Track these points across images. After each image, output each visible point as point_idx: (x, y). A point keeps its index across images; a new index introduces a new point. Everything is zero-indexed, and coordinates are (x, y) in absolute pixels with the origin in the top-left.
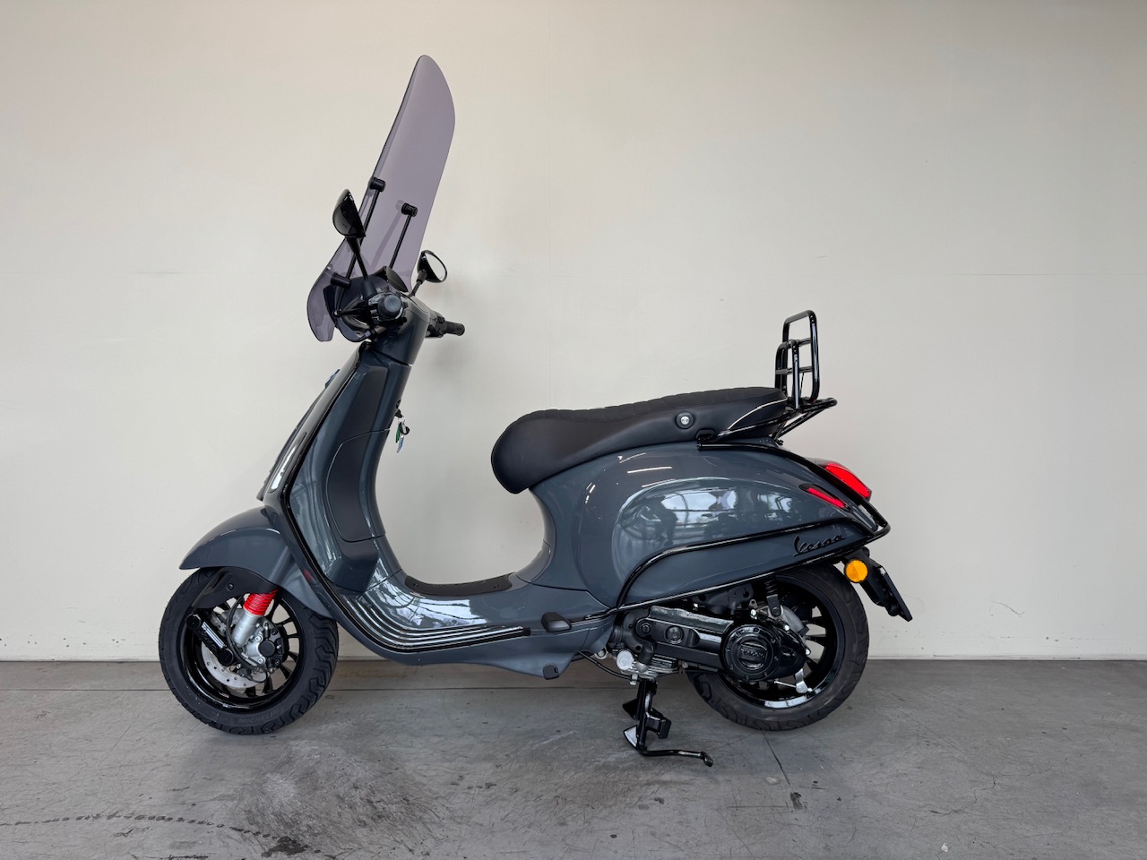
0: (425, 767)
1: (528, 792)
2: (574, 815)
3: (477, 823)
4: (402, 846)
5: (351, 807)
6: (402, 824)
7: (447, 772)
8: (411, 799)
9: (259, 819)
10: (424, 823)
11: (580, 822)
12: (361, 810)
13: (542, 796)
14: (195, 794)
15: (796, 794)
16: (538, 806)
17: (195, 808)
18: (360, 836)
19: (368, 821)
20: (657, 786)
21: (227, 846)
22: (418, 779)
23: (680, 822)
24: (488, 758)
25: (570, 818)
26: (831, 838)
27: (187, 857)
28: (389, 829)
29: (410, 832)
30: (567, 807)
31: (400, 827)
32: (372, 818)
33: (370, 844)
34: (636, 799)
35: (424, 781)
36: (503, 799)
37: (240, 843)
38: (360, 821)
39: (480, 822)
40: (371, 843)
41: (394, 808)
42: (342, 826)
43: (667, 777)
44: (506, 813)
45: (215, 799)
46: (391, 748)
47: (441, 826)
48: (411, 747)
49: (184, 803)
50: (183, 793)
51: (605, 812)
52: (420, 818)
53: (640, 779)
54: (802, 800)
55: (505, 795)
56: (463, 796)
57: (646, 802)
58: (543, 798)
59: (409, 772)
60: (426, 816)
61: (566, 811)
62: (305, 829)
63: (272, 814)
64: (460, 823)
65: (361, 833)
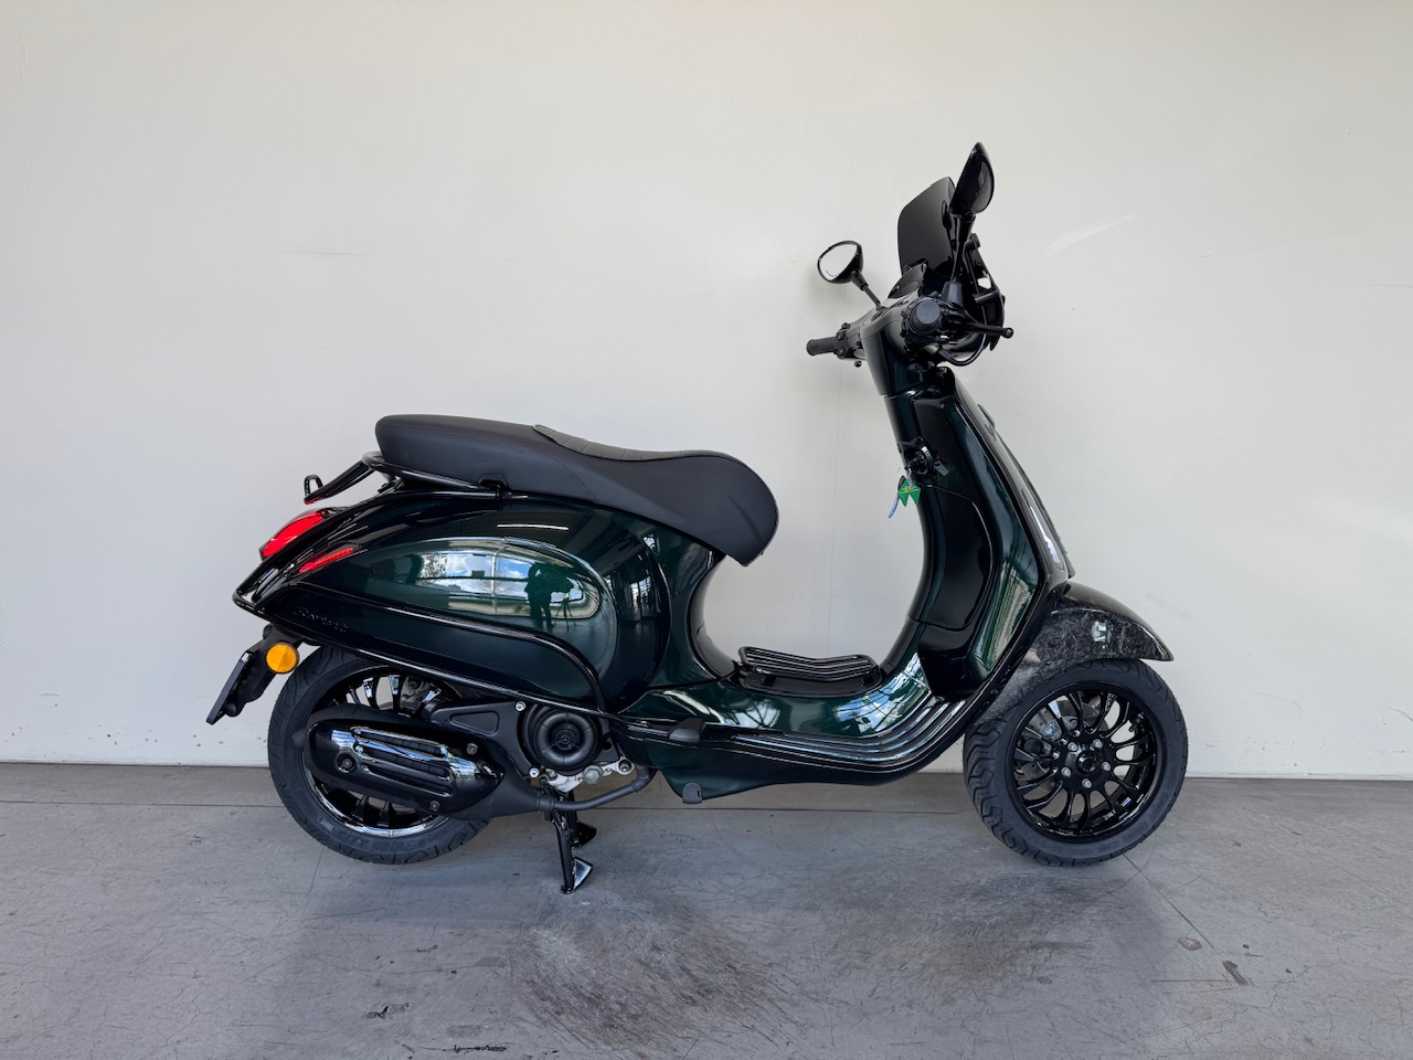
0: (734, 920)
1: (885, 958)
2: (961, 991)
3: (841, 1001)
4: (756, 1034)
5: (664, 977)
6: (743, 1002)
7: (767, 927)
8: (736, 965)
9: (549, 993)
10: (771, 1000)
11: (973, 1000)
12: (679, 982)
13: (905, 963)
14: (448, 956)
15: (1229, 963)
16: (907, 977)
17: (457, 977)
18: (694, 1018)
19: (696, 997)
20: (1046, 952)
21: (524, 1032)
22: (733, 936)
23: (1100, 1001)
24: (808, 908)
25: (957, 994)
26: (1307, 1026)
27: (478, 1049)
28: (728, 1009)
29: (758, 1014)
30: (947, 979)
31: (742, 1006)
32: (699, 993)
33: (712, 1030)
34: (1029, 969)
35: (741, 939)
36: (859, 968)
37: (539, 1027)
38: (683, 996)
39: (844, 1000)
40: (714, 1029)
41: (721, 979)
42: (664, 1004)
43: (1052, 937)
44: (872, 987)
45: (478, 964)
46: (678, 893)
47: (795, 1004)
48: (703, 891)
49: (440, 970)
50: (432, 953)
51: (998, 987)
52: (762, 993)
53: (1021, 939)
54: (1241, 970)
55: (858, 962)
56: (803, 962)
57: (1046, 973)
58: (909, 965)
59: (717, 926)
60: (768, 991)
61: (947, 985)
62: (617, 1007)
63: (565, 985)
64: (816, 1001)
65: (693, 1013)
